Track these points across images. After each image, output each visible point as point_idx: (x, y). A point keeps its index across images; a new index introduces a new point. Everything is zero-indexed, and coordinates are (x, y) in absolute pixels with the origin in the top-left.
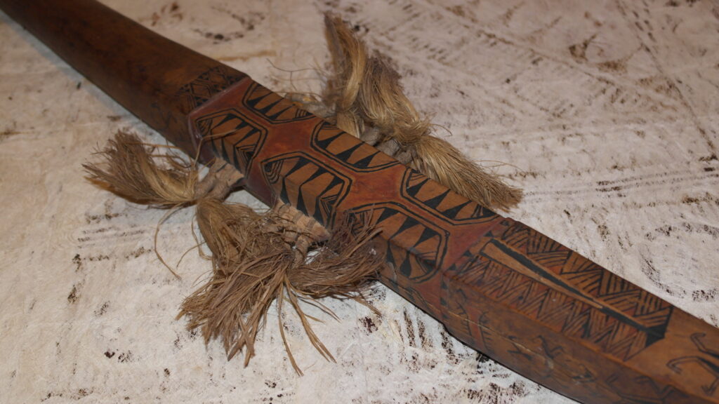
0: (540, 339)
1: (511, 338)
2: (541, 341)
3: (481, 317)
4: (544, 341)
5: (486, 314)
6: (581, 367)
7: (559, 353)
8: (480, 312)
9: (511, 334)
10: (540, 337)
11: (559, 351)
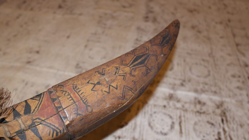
0: (96, 73)
1: (88, 82)
2: (97, 73)
3: (73, 87)
4: (98, 72)
5: (74, 84)
6: (113, 68)
7: (105, 70)
8: (72, 85)
9: (87, 81)
10: (96, 72)
11: (104, 70)
